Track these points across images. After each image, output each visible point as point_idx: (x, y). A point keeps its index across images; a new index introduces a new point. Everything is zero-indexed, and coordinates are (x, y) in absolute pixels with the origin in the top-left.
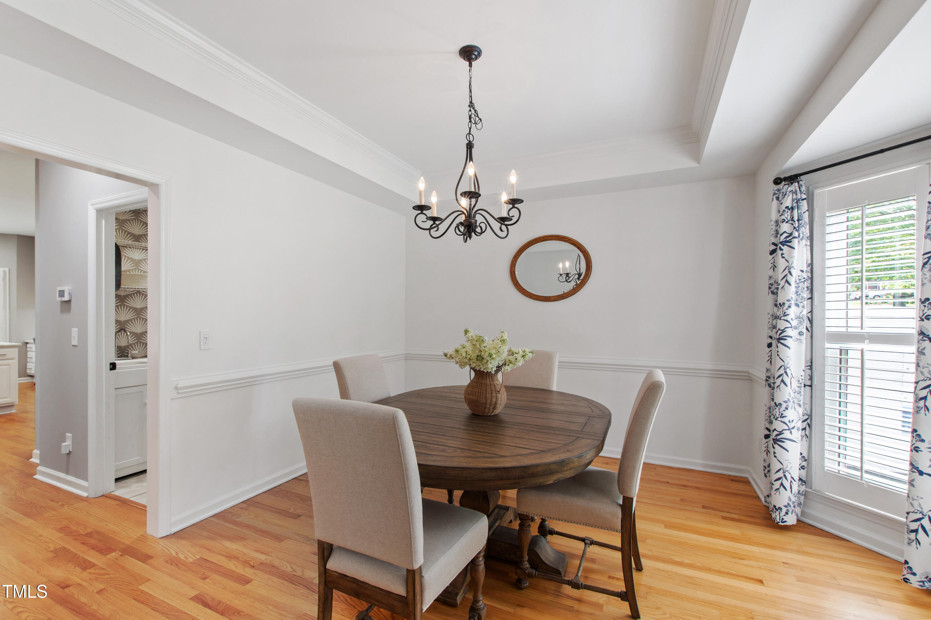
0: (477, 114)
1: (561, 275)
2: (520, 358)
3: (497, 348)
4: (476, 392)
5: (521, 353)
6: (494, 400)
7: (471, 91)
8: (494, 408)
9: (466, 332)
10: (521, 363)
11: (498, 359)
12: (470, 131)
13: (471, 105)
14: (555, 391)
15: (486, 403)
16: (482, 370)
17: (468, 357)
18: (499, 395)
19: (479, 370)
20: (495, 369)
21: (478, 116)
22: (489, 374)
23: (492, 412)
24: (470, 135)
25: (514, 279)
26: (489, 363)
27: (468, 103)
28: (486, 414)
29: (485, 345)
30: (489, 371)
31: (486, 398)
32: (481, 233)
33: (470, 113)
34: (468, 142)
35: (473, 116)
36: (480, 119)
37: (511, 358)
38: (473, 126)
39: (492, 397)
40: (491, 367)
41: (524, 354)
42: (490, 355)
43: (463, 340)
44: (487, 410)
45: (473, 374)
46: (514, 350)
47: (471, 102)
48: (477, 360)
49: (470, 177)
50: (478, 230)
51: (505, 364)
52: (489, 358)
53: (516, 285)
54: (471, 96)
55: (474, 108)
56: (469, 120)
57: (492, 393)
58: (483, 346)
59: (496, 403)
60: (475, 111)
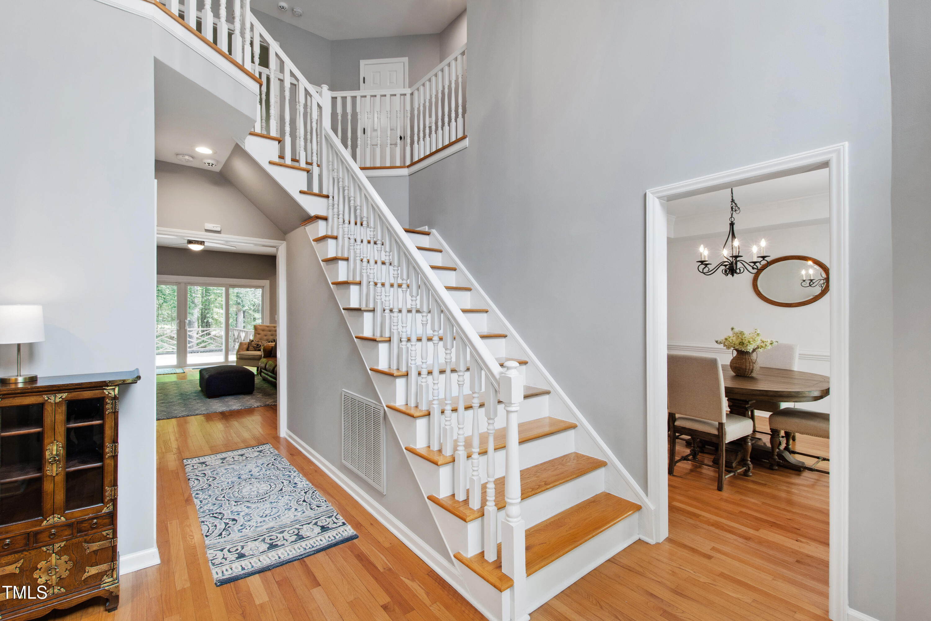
0: (737, 205)
1: (804, 281)
2: (769, 345)
3: (754, 338)
4: (739, 362)
5: (769, 342)
6: (751, 367)
7: (732, 193)
8: (752, 372)
9: (732, 329)
10: (769, 347)
11: (754, 344)
12: (732, 215)
13: (733, 201)
14: (796, 371)
15: (746, 369)
16: (743, 350)
17: (733, 343)
18: (754, 365)
19: (741, 351)
20: (751, 350)
21: (737, 207)
22: (747, 353)
23: (750, 374)
24: (732, 218)
25: (756, 290)
26: (748, 346)
27: (731, 200)
28: (745, 375)
29: (745, 336)
30: (748, 351)
31: (746, 366)
32: (739, 273)
33: (732, 206)
34: (731, 222)
35: (734, 207)
36: (739, 208)
37: (762, 344)
38: (734, 212)
39: (750, 366)
40: (750, 348)
41: (771, 342)
42: (749, 342)
43: (730, 334)
44: (746, 373)
45: (735, 353)
46: (764, 340)
47: (732, 199)
48: (740, 344)
49: (736, 247)
50: (738, 271)
51: (758, 348)
52: (748, 344)
53: (759, 295)
54: (732, 196)
55: (734, 202)
56: (731, 210)
57: (750, 363)
58: (744, 336)
59: (753, 369)
60: (735, 204)
